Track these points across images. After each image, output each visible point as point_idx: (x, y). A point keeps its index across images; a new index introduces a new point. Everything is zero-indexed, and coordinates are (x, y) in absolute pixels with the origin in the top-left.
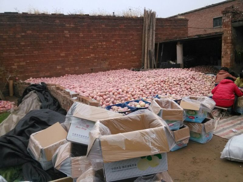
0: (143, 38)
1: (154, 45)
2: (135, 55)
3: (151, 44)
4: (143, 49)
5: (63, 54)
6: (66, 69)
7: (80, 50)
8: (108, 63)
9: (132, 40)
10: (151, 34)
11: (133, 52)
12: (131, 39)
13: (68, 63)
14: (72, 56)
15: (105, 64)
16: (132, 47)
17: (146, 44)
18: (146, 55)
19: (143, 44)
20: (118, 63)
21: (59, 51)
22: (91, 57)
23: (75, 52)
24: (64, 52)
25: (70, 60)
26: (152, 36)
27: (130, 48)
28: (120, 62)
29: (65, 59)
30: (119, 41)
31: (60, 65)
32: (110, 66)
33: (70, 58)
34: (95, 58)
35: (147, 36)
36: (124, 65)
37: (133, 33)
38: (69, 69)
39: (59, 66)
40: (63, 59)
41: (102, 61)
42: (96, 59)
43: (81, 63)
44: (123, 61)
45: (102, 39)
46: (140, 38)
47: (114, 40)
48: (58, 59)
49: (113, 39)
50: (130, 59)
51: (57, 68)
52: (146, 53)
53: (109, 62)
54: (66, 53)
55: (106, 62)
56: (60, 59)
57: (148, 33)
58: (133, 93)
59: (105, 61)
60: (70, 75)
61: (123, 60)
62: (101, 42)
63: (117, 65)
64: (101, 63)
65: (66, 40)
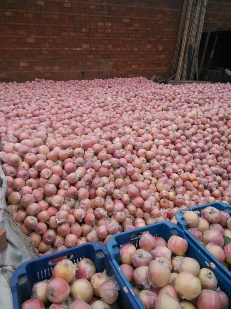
0: (182, 20)
1: (200, 35)
2: (162, 52)
3: (194, 33)
4: (179, 41)
5: (31, 40)
6: (37, 68)
7: (63, 34)
8: (112, 63)
9: (160, 22)
10: (198, 13)
11: (160, 46)
12: (160, 20)
13: (41, 57)
14: (48, 45)
15: (108, 66)
16: (159, 36)
17: (186, 32)
18: (182, 54)
19: (180, 33)
20: (131, 65)
21: (24, 34)
22: (82, 49)
23: (53, 37)
24: (34, 36)
25: (43, 51)
26: (199, 18)
27: (155, 38)
28: (135, 64)
29: (35, 49)
30: (136, 23)
31: (25, 60)
32: (115, 70)
33: (44, 49)
34: (90, 52)
35: (189, 16)
36: (140, 69)
37: (165, 9)
38: (41, 68)
39: (23, 62)
40: (31, 49)
41: (103, 60)
42: (90, 55)
43: (64, 60)
44: (140, 63)
45: (105, 16)
46: (175, 20)
47: (128, 20)
48: (22, 49)
49: (125, 18)
50: (152, 59)
51: (20, 66)
52: (184, 50)
53: (115, 62)
54: (38, 37)
55: (109, 62)
56: (26, 49)
57: (193, 11)
58: (149, 153)
59: (107, 60)
60: (43, 80)
61: (141, 59)
62: (104, 22)
63: (127, 69)
64: (99, 62)
65: (38, 12)
